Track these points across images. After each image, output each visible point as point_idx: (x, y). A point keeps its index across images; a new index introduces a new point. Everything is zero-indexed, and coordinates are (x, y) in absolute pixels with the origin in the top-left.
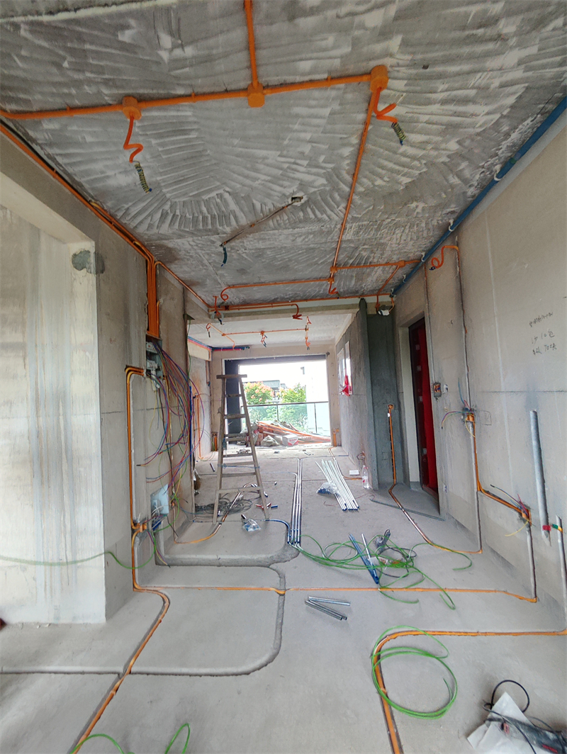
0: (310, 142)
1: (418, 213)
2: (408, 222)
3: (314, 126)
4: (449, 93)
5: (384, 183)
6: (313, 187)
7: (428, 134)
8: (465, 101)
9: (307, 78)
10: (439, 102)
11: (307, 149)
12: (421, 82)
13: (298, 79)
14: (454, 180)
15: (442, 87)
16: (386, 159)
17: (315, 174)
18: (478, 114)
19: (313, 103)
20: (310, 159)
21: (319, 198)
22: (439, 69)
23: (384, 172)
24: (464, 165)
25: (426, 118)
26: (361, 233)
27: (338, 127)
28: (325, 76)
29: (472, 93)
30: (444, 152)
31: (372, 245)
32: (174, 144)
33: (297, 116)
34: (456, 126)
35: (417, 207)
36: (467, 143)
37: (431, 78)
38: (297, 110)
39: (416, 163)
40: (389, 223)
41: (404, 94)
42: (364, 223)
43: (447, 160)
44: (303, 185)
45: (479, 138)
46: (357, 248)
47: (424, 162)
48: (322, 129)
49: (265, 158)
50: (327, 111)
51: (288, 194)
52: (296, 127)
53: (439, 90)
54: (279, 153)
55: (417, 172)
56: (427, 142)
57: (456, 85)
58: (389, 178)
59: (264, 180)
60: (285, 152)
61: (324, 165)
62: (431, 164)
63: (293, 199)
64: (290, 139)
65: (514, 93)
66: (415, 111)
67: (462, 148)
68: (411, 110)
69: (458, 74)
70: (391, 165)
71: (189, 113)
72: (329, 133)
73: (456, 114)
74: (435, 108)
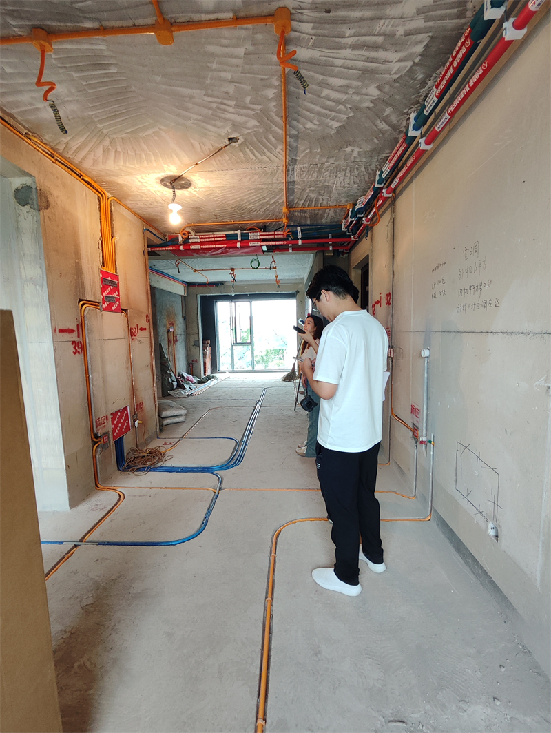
0: (231, 82)
1: (355, 157)
2: (347, 166)
3: (232, 66)
4: (357, 38)
5: (315, 127)
6: (245, 128)
7: (347, 79)
8: (375, 47)
9: (213, 17)
10: (350, 48)
11: (231, 89)
12: (328, 26)
13: (204, 17)
14: (383, 126)
15: (348, 32)
16: (312, 103)
17: (246, 115)
18: (390, 60)
19: (225, 42)
20: (237, 99)
21: (255, 139)
22: (342, 13)
23: (312, 115)
24: (388, 111)
25: (339, 62)
26: (304, 175)
27: (255, 67)
28: (230, 15)
29: (380, 39)
30: (367, 97)
31: (318, 187)
32: (97, 79)
33: (212, 55)
34: (373, 72)
35: (353, 151)
36: (387, 88)
37: (335, 22)
38: (211, 48)
39: (341, 107)
40: (329, 166)
41: (314, 37)
42: (304, 165)
43: (372, 105)
44: (235, 126)
45: (397, 84)
46: (304, 190)
47: (349, 106)
48: (240, 69)
49: (191, 97)
50: (241, 51)
51: (223, 134)
52: (214, 66)
53: (347, 35)
54: (204, 92)
55: (344, 117)
56: (348, 87)
57: (363, 31)
58: (318, 121)
59: (197, 120)
60: (210, 92)
61: (252, 106)
62: (356, 109)
63: (230, 139)
64: (212, 79)
65: (421, 42)
66: (328, 54)
67: (382, 94)
68: (323, 54)
69: (362, 20)
70: (317, 108)
71: (103, 47)
72: (249, 73)
73: (368, 60)
74: (347, 52)
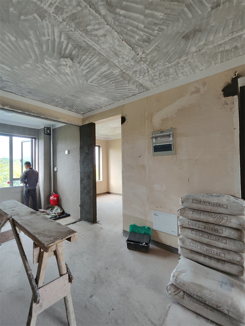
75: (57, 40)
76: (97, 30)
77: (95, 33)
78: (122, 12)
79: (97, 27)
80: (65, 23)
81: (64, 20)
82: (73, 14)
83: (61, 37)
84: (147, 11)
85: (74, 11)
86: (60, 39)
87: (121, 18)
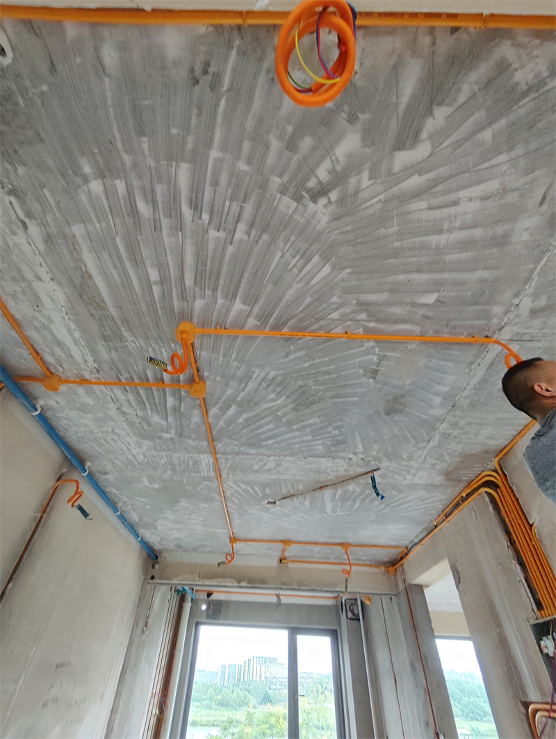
6: (258, 509)
21: (251, 501)
49: (290, 524)
59: (295, 516)
61: (251, 518)
63: (275, 504)
75: (240, 490)
76: (265, 465)
77: (266, 468)
78: (270, 442)
79: (261, 463)
80: (231, 475)
81: (228, 474)
82: (230, 467)
83: (240, 486)
84: (294, 427)
85: (228, 465)
86: (242, 488)
87: (276, 445)
